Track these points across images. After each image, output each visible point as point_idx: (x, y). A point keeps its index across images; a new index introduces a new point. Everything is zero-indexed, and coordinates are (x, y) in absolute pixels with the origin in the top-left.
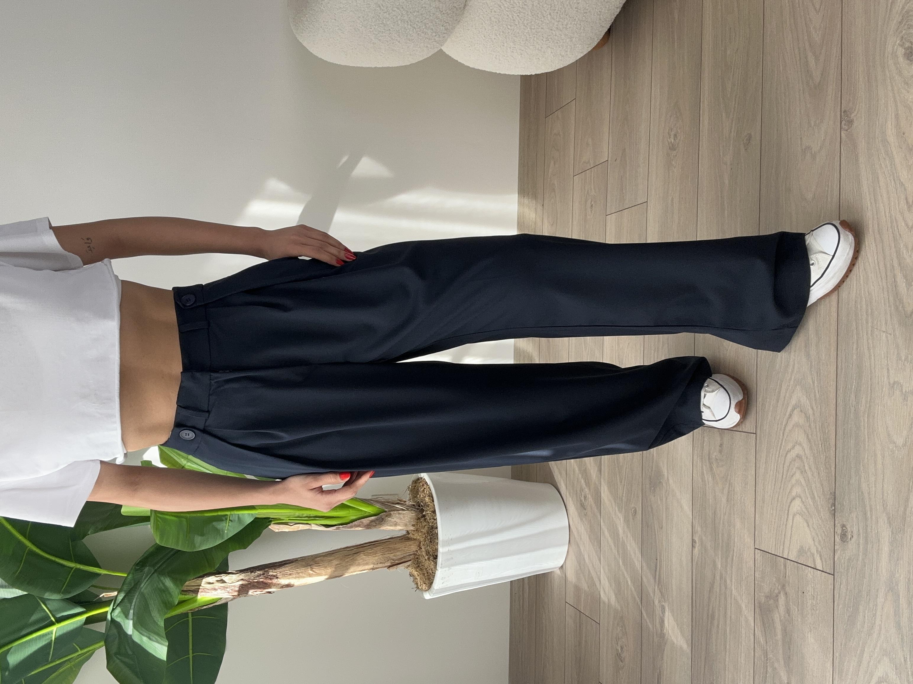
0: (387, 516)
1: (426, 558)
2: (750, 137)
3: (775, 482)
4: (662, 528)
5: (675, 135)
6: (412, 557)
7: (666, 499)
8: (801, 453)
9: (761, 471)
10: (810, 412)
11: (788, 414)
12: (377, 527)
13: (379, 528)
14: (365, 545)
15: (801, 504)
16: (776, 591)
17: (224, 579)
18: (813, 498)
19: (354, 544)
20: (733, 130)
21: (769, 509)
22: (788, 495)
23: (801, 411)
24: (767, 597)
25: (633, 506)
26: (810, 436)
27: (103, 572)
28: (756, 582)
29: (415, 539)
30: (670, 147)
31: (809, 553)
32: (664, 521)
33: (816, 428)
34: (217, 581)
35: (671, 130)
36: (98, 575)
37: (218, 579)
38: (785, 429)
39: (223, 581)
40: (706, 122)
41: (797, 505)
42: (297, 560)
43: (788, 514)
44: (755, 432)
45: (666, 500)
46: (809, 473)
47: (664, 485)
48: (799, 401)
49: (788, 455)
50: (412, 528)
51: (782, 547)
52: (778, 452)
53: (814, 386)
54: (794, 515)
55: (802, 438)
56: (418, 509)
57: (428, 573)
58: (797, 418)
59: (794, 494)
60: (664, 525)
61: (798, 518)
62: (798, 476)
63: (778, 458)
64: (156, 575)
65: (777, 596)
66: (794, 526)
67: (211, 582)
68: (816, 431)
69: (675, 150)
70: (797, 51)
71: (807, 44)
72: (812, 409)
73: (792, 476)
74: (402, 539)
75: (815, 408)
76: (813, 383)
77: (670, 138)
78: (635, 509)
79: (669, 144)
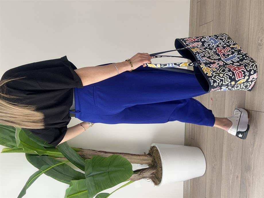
4: (250, 186)
7: (253, 176)
25: (237, 174)
32: (251, 184)
47: (252, 171)
60: (251, 185)
77: (259, 41)
78: (238, 176)
79: (258, 43)
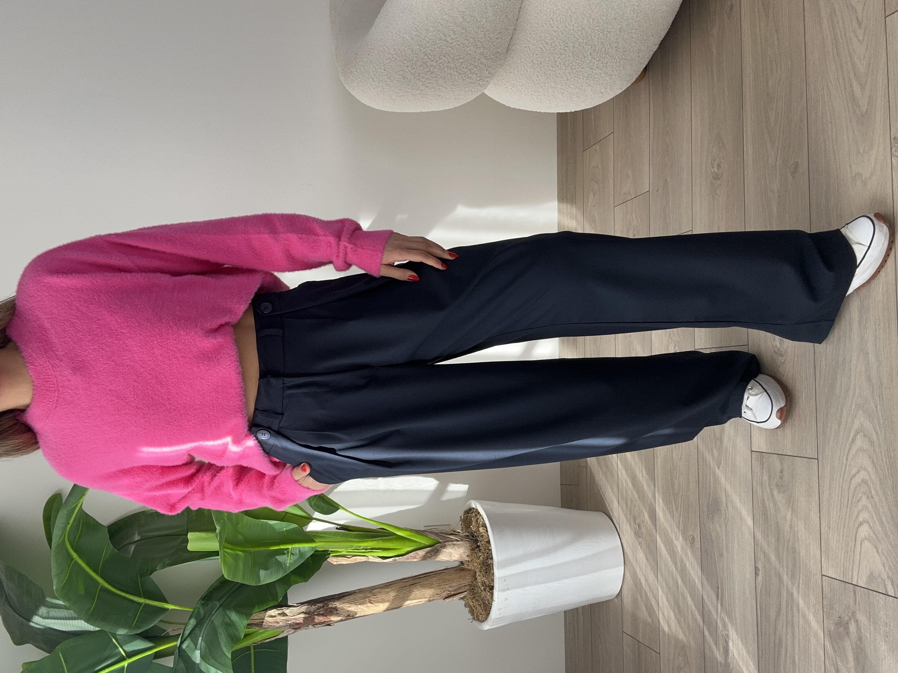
0: (441, 547)
1: (482, 588)
2: (797, 165)
3: (840, 508)
4: (722, 556)
5: (719, 165)
6: (467, 588)
7: (726, 526)
8: (867, 478)
9: (825, 497)
10: (874, 437)
11: (850, 439)
12: (433, 558)
13: (435, 559)
14: (420, 576)
15: (869, 530)
16: (846, 618)
17: (285, 612)
18: (882, 523)
19: (410, 576)
20: (778, 159)
21: (835, 536)
22: (855, 521)
23: (865, 435)
24: (836, 624)
25: (691, 534)
26: (875, 461)
27: (170, 607)
28: (825, 610)
29: (470, 570)
30: (713, 177)
31: (879, 579)
32: (724, 549)
33: (881, 452)
34: (279, 614)
35: (715, 160)
36: (167, 610)
37: (280, 612)
38: (848, 455)
39: (284, 614)
40: (750, 152)
41: (864, 531)
42: (355, 592)
43: (855, 540)
44: (816, 458)
45: (726, 528)
46: (876, 498)
47: (723, 512)
48: (862, 425)
49: (853, 480)
50: (467, 559)
51: (850, 573)
52: (842, 477)
53: (877, 410)
54: (862, 541)
55: (866, 462)
56: (471, 539)
57: (484, 604)
58: (860, 442)
59: (861, 519)
60: (725, 553)
61: (866, 544)
62: (864, 501)
63: (843, 483)
64: (221, 609)
65: (847, 623)
66: (862, 551)
67: (273, 615)
68: (881, 456)
69: (719, 179)
70: (841, 81)
71: (852, 73)
72: (877, 433)
73: (859, 501)
74: (457, 570)
75: (879, 432)
76: (876, 407)
77: (713, 167)
78: (694, 537)
79: (712, 174)
